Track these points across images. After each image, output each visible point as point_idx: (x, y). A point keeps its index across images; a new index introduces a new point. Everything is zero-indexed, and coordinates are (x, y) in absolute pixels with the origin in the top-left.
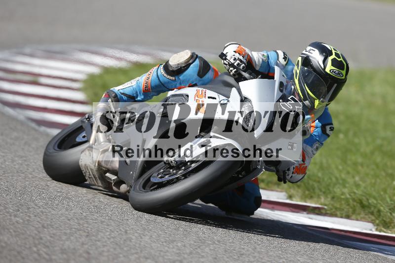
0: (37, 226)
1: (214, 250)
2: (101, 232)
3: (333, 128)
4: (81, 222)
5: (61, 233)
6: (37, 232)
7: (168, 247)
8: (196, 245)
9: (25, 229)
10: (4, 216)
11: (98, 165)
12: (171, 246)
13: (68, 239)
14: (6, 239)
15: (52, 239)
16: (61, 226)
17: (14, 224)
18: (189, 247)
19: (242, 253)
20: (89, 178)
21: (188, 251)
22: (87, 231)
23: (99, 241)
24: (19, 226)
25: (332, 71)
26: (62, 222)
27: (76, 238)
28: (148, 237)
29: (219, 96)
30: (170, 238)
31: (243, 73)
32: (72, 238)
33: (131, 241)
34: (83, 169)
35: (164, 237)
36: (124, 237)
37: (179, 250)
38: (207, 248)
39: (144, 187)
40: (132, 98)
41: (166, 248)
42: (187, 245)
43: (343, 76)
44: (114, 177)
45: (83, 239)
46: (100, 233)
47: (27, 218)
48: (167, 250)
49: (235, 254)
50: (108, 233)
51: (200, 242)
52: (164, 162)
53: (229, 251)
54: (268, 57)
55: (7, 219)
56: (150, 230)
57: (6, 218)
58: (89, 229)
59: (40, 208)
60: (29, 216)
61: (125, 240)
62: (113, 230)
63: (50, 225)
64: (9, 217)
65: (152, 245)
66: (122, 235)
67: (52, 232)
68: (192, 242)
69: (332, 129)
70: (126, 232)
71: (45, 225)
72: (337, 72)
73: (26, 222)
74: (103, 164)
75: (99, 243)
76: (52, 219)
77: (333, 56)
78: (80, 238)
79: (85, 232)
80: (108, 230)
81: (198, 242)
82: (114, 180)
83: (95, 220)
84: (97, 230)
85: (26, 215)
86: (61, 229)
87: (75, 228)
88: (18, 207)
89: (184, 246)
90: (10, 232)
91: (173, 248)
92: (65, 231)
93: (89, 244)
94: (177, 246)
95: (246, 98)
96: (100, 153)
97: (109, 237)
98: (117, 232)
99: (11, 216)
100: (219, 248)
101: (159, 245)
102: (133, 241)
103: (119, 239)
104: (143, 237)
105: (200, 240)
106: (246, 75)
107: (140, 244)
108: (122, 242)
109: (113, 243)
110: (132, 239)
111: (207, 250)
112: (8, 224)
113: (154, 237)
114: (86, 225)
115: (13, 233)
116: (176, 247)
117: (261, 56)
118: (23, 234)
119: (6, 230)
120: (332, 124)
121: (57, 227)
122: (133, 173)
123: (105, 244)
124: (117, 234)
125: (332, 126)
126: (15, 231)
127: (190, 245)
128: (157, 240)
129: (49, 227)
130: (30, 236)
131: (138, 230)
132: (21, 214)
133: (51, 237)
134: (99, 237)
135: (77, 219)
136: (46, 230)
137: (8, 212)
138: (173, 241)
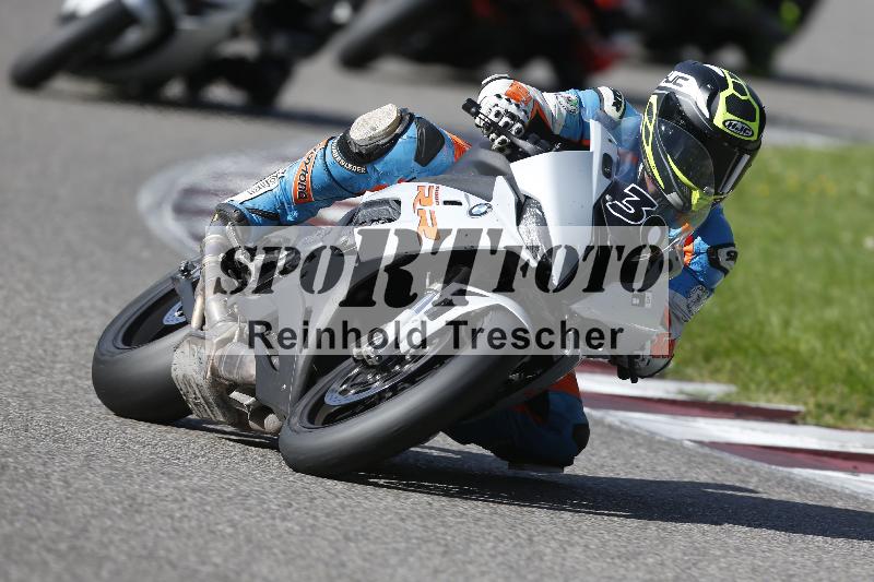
0: (332, 538)
1: (728, 569)
2: (477, 542)
3: (736, 253)
4: (430, 523)
5: (387, 549)
6: (332, 552)
7: (626, 569)
8: (687, 562)
9: (308, 546)
10: (258, 519)
11: (212, 374)
12: (633, 566)
13: (403, 562)
14: (265, 571)
15: (367, 565)
16: (385, 535)
17: (280, 536)
18: (672, 565)
19: (791, 572)
20: (196, 404)
21: (669, 575)
22: (443, 542)
23: (470, 563)
24: (294, 539)
25: (727, 124)
26: (387, 526)
27: (420, 558)
28: (580, 549)
29: (467, 198)
30: (630, 548)
31: (521, 143)
32: (411, 559)
33: (541, 560)
34: (180, 385)
35: (615, 546)
36: (527, 551)
37: (651, 572)
38: (713, 566)
39: (312, 417)
40: (274, 218)
41: (622, 571)
42: (668, 563)
43: (753, 135)
44: (247, 400)
45: (437, 561)
46: (472, 545)
47: (311, 521)
48: (624, 575)
49: (776, 577)
50: (490, 545)
51: (696, 552)
52: (354, 359)
53: (762, 570)
54: (581, 103)
55: (268, 526)
56: (585, 533)
57: (263, 524)
58: (449, 538)
59: (337, 497)
60: (315, 517)
61: (529, 558)
62: (501, 538)
63: (363, 535)
64: (270, 521)
65: (589, 566)
66: (522, 547)
67: (365, 550)
68: (679, 555)
69: (733, 256)
70: (530, 539)
71: (351, 534)
72: (739, 126)
73: (309, 531)
74: (222, 371)
75: (471, 569)
76: (365, 521)
77: (730, 91)
78: (428, 558)
79: (439, 544)
80: (492, 538)
81: (692, 554)
82: (248, 406)
83: (461, 517)
84: (467, 539)
85: (307, 514)
86: (388, 540)
87: (417, 538)
88: (288, 496)
89: (662, 564)
90: (275, 554)
91: (637, 569)
92: (394, 545)
93: (450, 571)
94: (647, 565)
95: (527, 197)
96: (215, 347)
97: (493, 552)
98: (511, 540)
99: (273, 518)
100: (739, 564)
101: (605, 565)
102: (546, 558)
103: (516, 556)
104: (569, 549)
105: (696, 549)
106: (526, 145)
107: (563, 565)
108: (522, 563)
109: (503, 567)
110: (545, 555)
111: (713, 569)
112: (268, 536)
113: (592, 547)
114: (442, 529)
115: (281, 556)
116: (643, 567)
117: (564, 103)
118: (302, 557)
119: (265, 551)
120: (733, 245)
121: (377, 538)
122: (288, 388)
123: (484, 569)
124: (511, 545)
125: (732, 249)
126: (284, 553)
127: (674, 561)
128: (600, 554)
129: (360, 537)
130: (318, 559)
131: (557, 533)
132: (297, 513)
133: (365, 560)
134: (471, 554)
135: (420, 517)
136: (352, 545)
137: (267, 511)
138: (636, 555)
